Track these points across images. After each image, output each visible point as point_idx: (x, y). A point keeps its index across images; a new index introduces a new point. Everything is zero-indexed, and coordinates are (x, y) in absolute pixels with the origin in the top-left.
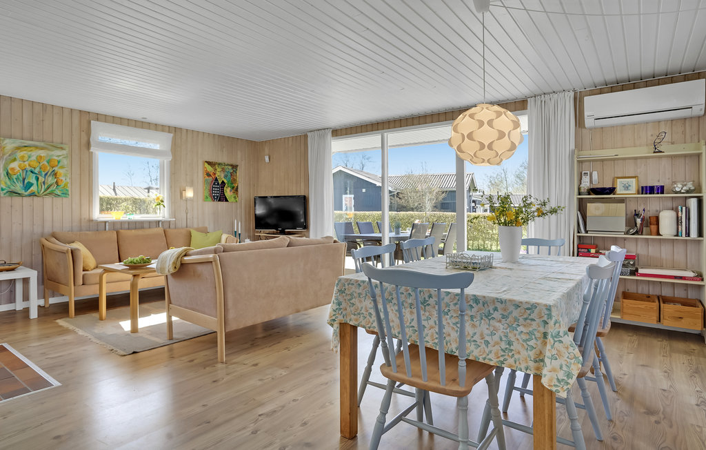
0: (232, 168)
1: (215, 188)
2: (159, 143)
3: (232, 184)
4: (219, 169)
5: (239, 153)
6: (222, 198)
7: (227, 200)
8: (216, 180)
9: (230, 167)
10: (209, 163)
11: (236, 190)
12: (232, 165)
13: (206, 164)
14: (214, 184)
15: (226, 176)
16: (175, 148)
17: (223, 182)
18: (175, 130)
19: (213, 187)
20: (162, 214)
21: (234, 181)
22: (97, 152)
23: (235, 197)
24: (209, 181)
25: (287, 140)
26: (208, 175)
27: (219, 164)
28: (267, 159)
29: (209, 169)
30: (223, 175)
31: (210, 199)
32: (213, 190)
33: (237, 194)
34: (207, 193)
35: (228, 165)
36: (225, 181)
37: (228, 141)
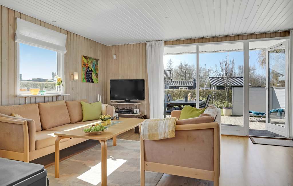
0: (96, 61)
1: (88, 73)
2: (59, 40)
3: (96, 71)
4: (90, 62)
5: (98, 52)
6: (91, 80)
7: (93, 82)
8: (88, 68)
9: (95, 61)
10: (85, 57)
11: (97, 75)
12: (96, 59)
13: (83, 58)
14: (87, 71)
15: (93, 66)
16: (68, 45)
17: (91, 70)
18: (67, 32)
19: (87, 73)
20: (59, 91)
21: (96, 70)
22: (19, 43)
23: (97, 80)
24: (85, 69)
25: (129, 46)
26: (85, 65)
27: (90, 58)
28: (114, 56)
29: (85, 61)
30: (91, 66)
31: (85, 81)
32: (87, 75)
33: (98, 78)
34: (84, 77)
35: (94, 59)
36: (93, 70)
37: (93, 43)
